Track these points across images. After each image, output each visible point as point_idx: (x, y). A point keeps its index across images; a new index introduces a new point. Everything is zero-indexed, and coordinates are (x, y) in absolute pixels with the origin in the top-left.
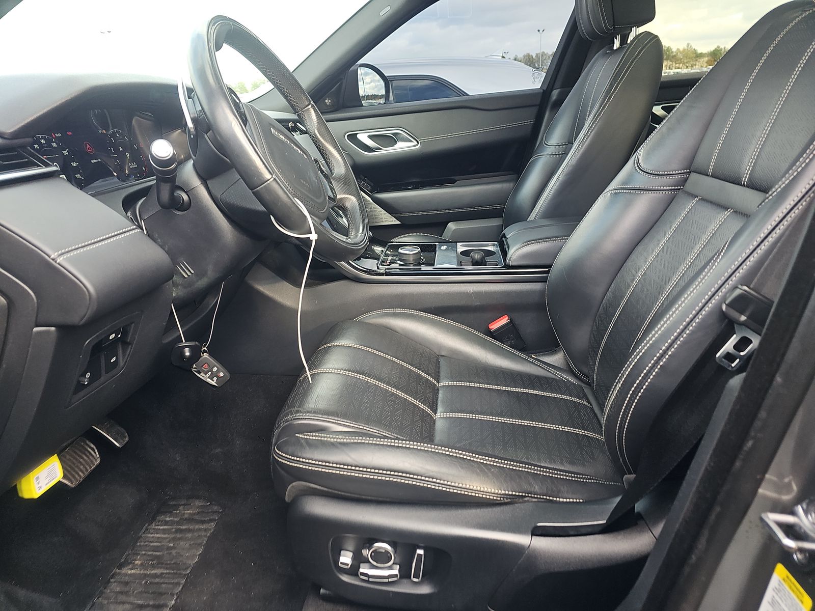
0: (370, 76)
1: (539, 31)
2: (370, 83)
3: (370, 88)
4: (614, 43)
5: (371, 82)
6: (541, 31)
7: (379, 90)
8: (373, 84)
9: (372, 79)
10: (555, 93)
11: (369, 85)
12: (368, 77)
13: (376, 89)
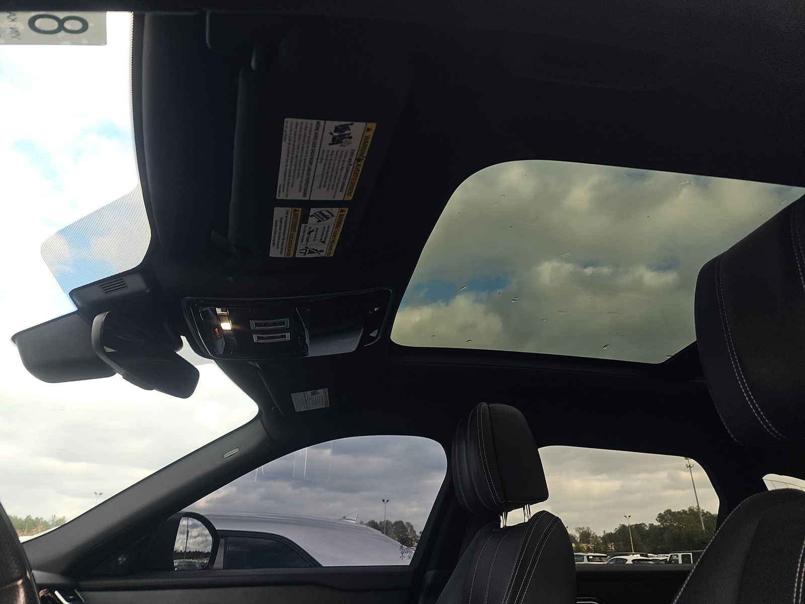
0: (199, 529)
1: (384, 501)
2: (196, 537)
3: (194, 544)
4: (500, 521)
5: (198, 536)
6: (385, 501)
7: (206, 546)
8: (199, 539)
9: (200, 533)
10: (430, 574)
11: (194, 540)
12: (195, 530)
13: (202, 545)
